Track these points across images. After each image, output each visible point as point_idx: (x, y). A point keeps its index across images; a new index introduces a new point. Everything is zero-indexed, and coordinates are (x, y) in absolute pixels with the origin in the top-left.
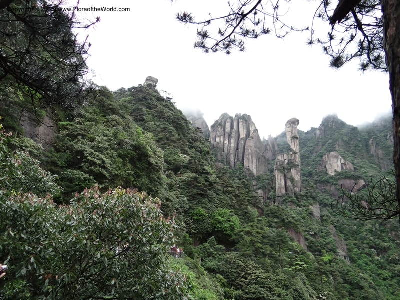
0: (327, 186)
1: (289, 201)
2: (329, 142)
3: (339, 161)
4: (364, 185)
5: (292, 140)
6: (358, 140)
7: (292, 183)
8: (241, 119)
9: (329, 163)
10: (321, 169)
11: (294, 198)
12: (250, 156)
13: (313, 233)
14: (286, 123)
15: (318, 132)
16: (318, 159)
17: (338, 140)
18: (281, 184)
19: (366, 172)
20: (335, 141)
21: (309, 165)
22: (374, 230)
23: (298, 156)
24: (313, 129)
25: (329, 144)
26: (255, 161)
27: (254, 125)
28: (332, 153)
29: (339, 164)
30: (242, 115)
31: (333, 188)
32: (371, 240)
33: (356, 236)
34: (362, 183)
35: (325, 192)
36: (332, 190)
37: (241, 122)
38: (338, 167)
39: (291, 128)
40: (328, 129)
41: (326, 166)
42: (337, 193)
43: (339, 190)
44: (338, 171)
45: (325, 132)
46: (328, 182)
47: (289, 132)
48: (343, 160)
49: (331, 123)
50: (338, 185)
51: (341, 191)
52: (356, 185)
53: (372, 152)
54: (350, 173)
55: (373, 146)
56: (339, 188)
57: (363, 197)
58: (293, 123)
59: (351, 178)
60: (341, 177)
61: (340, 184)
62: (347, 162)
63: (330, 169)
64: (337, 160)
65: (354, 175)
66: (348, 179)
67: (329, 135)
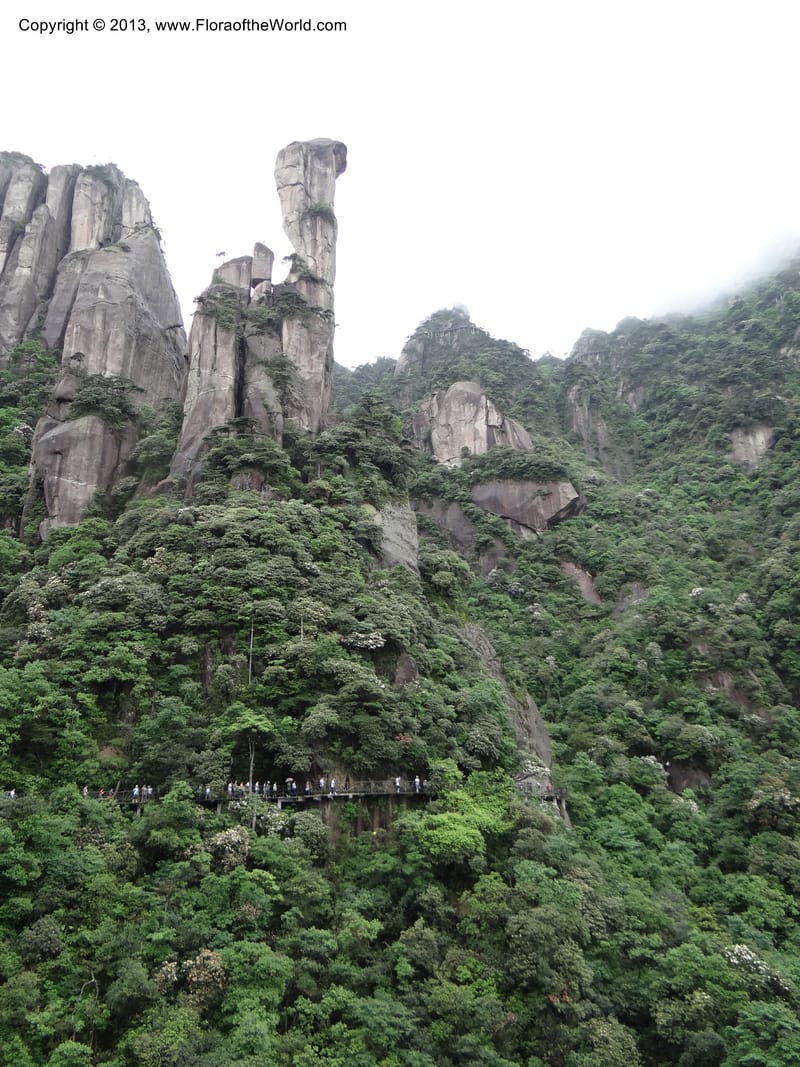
0: (430, 506)
1: (246, 464)
3: (482, 414)
4: (574, 503)
6: (534, 385)
7: (280, 383)
8: (86, 173)
9: (442, 421)
12: (99, 317)
13: (375, 640)
15: (401, 360)
18: (212, 386)
22: (642, 666)
26: (120, 340)
28: (458, 387)
29: (481, 427)
31: (453, 512)
32: (632, 714)
33: (552, 701)
34: (567, 493)
36: (449, 520)
37: (83, 186)
38: (475, 440)
39: (302, 167)
40: (436, 349)
41: (430, 433)
42: (471, 533)
43: (477, 518)
44: (473, 453)
45: (423, 361)
46: (435, 492)
47: (293, 185)
48: (495, 413)
49: (446, 332)
50: (475, 503)
51: (483, 523)
52: (544, 499)
53: (575, 427)
54: (522, 455)
55: (582, 405)
56: (478, 510)
57: (571, 544)
58: (314, 153)
59: (525, 475)
60: (486, 472)
61: (480, 499)
62: (511, 423)
63: (446, 443)
64: (473, 409)
65: (536, 462)
66: (515, 480)
67: (437, 368)
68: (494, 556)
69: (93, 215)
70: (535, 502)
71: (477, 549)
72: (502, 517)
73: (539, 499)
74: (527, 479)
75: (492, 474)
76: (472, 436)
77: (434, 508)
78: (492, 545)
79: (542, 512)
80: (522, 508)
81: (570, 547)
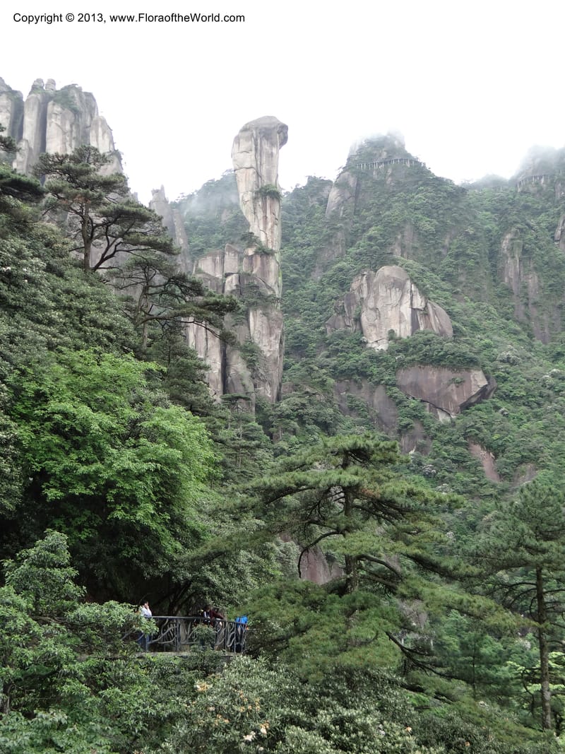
0: (360, 388)
2: (372, 232)
3: (407, 298)
4: (484, 389)
5: (255, 199)
6: (467, 234)
7: (251, 365)
8: (56, 101)
9: (371, 304)
10: (344, 325)
11: (256, 424)
14: (237, 133)
15: (333, 195)
16: (330, 291)
17: (400, 228)
19: (487, 346)
20: (392, 229)
21: (297, 310)
23: (273, 265)
24: (312, 181)
25: (370, 238)
27: (108, 130)
28: (385, 271)
29: (406, 310)
30: (58, 87)
31: (380, 395)
34: (478, 380)
35: (351, 409)
36: (376, 401)
37: (53, 115)
38: (400, 322)
39: (253, 152)
40: (370, 184)
41: (360, 315)
42: (395, 416)
43: (400, 402)
44: (398, 335)
45: (356, 197)
46: (364, 375)
47: (247, 168)
48: (419, 296)
49: (380, 164)
50: (398, 387)
51: (405, 407)
52: (457, 387)
53: (506, 279)
54: (441, 343)
55: (513, 257)
56: (401, 395)
57: (478, 429)
58: (262, 135)
59: (443, 363)
60: (409, 358)
61: (403, 383)
62: (433, 306)
63: (375, 326)
64: (399, 294)
65: (452, 352)
66: (433, 366)
67: (370, 209)
68: (413, 437)
69: (65, 143)
70: (450, 388)
71: (399, 431)
72: (422, 401)
73: (453, 386)
74: (444, 366)
75: (413, 360)
76: (398, 319)
77: (363, 390)
78: (412, 428)
79: (455, 398)
80: (439, 393)
81: (477, 432)
